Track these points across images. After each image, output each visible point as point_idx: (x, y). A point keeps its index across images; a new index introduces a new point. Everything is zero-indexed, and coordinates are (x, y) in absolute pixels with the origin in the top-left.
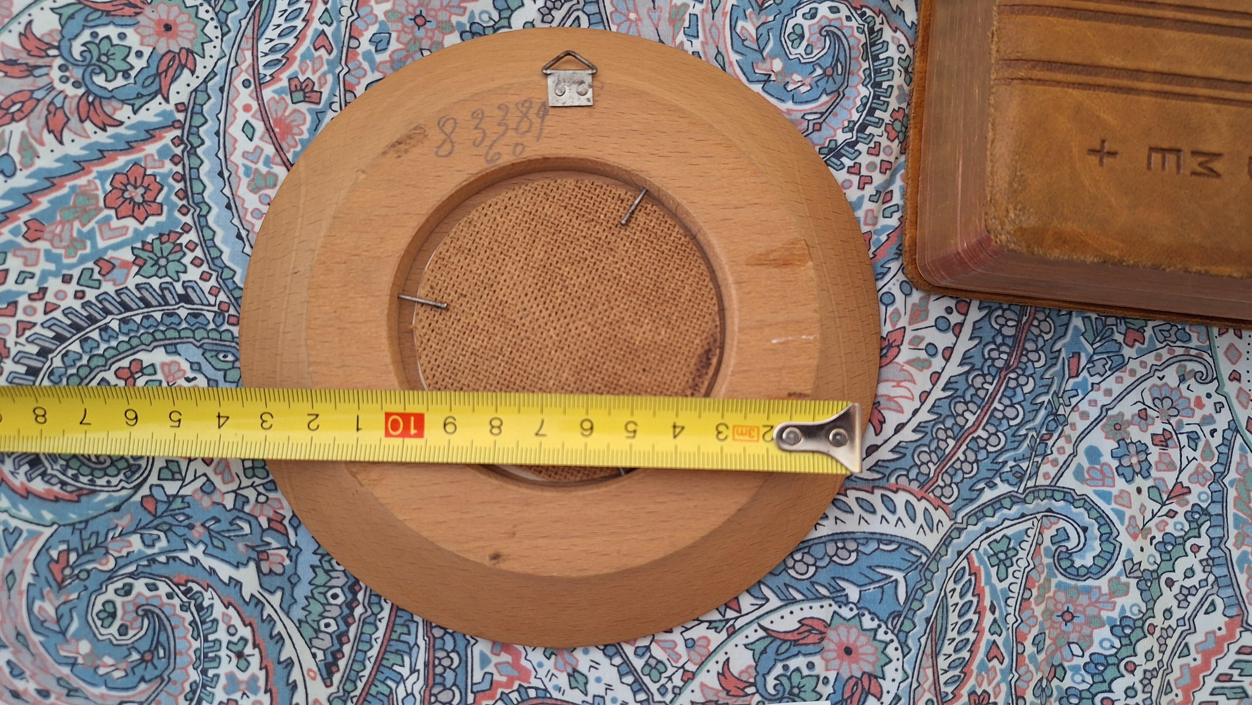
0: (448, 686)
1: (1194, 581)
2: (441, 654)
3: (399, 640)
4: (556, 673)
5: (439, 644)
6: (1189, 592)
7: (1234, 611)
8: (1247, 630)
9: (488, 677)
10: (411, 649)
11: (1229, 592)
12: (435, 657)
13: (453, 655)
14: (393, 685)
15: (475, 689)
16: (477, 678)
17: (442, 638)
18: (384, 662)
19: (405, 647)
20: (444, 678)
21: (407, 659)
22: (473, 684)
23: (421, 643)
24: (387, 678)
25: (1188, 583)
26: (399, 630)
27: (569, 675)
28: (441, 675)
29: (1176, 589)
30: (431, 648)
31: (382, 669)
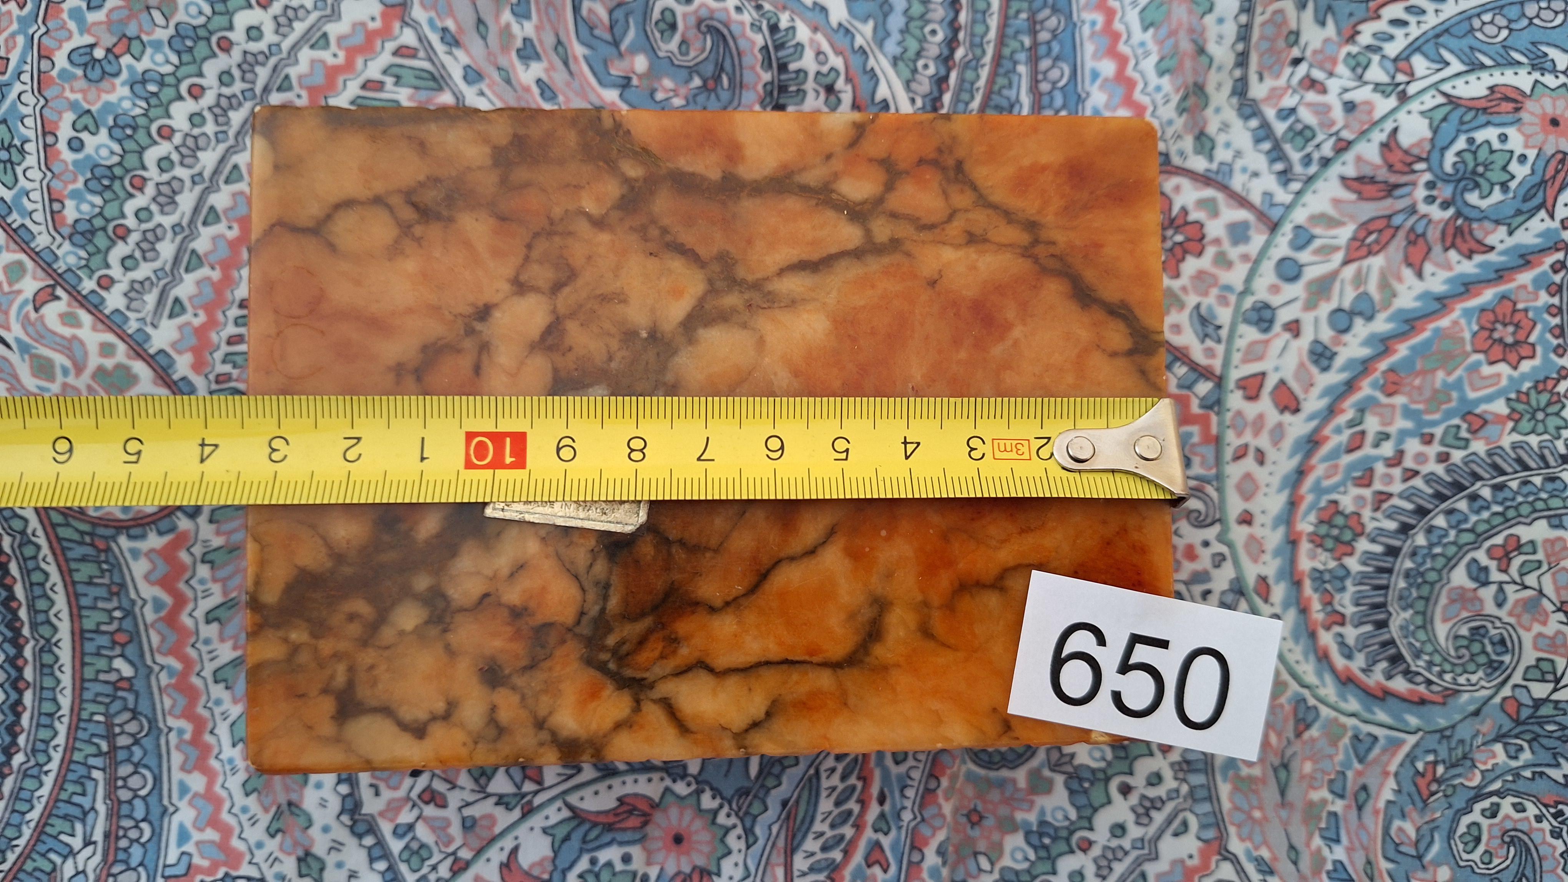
0: (133, 864)
1: (1160, 791)
2: (127, 823)
3: (68, 802)
4: (281, 856)
5: (125, 809)
6: (1156, 804)
7: (1211, 834)
8: (1225, 859)
9: (185, 859)
10: (85, 814)
11: (1206, 807)
12: (119, 827)
13: (144, 825)
14: (58, 860)
15: (169, 872)
16: (172, 859)
17: (130, 802)
18: (48, 829)
19: (76, 812)
20: (129, 855)
21: (79, 827)
22: (165, 866)
23: (101, 808)
24: (50, 850)
25: (1152, 793)
26: (71, 788)
27: (300, 860)
28: (125, 850)
29: (1134, 799)
30: (114, 814)
31: (44, 837)
